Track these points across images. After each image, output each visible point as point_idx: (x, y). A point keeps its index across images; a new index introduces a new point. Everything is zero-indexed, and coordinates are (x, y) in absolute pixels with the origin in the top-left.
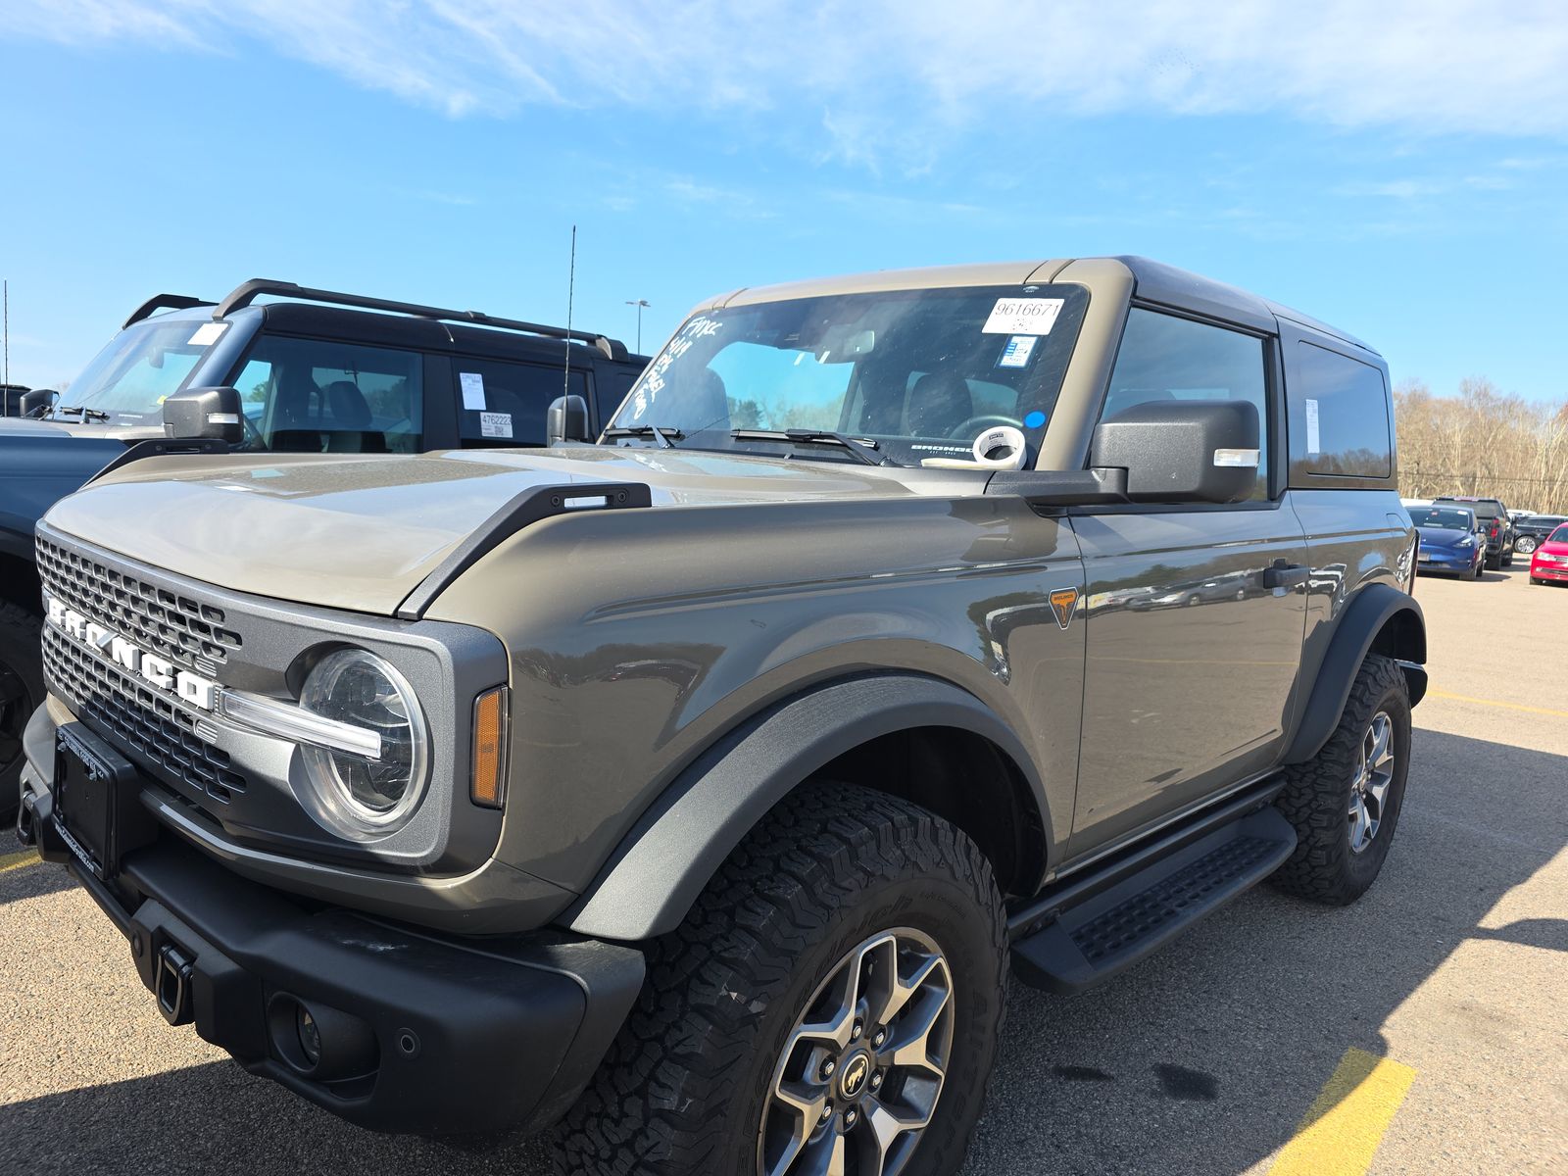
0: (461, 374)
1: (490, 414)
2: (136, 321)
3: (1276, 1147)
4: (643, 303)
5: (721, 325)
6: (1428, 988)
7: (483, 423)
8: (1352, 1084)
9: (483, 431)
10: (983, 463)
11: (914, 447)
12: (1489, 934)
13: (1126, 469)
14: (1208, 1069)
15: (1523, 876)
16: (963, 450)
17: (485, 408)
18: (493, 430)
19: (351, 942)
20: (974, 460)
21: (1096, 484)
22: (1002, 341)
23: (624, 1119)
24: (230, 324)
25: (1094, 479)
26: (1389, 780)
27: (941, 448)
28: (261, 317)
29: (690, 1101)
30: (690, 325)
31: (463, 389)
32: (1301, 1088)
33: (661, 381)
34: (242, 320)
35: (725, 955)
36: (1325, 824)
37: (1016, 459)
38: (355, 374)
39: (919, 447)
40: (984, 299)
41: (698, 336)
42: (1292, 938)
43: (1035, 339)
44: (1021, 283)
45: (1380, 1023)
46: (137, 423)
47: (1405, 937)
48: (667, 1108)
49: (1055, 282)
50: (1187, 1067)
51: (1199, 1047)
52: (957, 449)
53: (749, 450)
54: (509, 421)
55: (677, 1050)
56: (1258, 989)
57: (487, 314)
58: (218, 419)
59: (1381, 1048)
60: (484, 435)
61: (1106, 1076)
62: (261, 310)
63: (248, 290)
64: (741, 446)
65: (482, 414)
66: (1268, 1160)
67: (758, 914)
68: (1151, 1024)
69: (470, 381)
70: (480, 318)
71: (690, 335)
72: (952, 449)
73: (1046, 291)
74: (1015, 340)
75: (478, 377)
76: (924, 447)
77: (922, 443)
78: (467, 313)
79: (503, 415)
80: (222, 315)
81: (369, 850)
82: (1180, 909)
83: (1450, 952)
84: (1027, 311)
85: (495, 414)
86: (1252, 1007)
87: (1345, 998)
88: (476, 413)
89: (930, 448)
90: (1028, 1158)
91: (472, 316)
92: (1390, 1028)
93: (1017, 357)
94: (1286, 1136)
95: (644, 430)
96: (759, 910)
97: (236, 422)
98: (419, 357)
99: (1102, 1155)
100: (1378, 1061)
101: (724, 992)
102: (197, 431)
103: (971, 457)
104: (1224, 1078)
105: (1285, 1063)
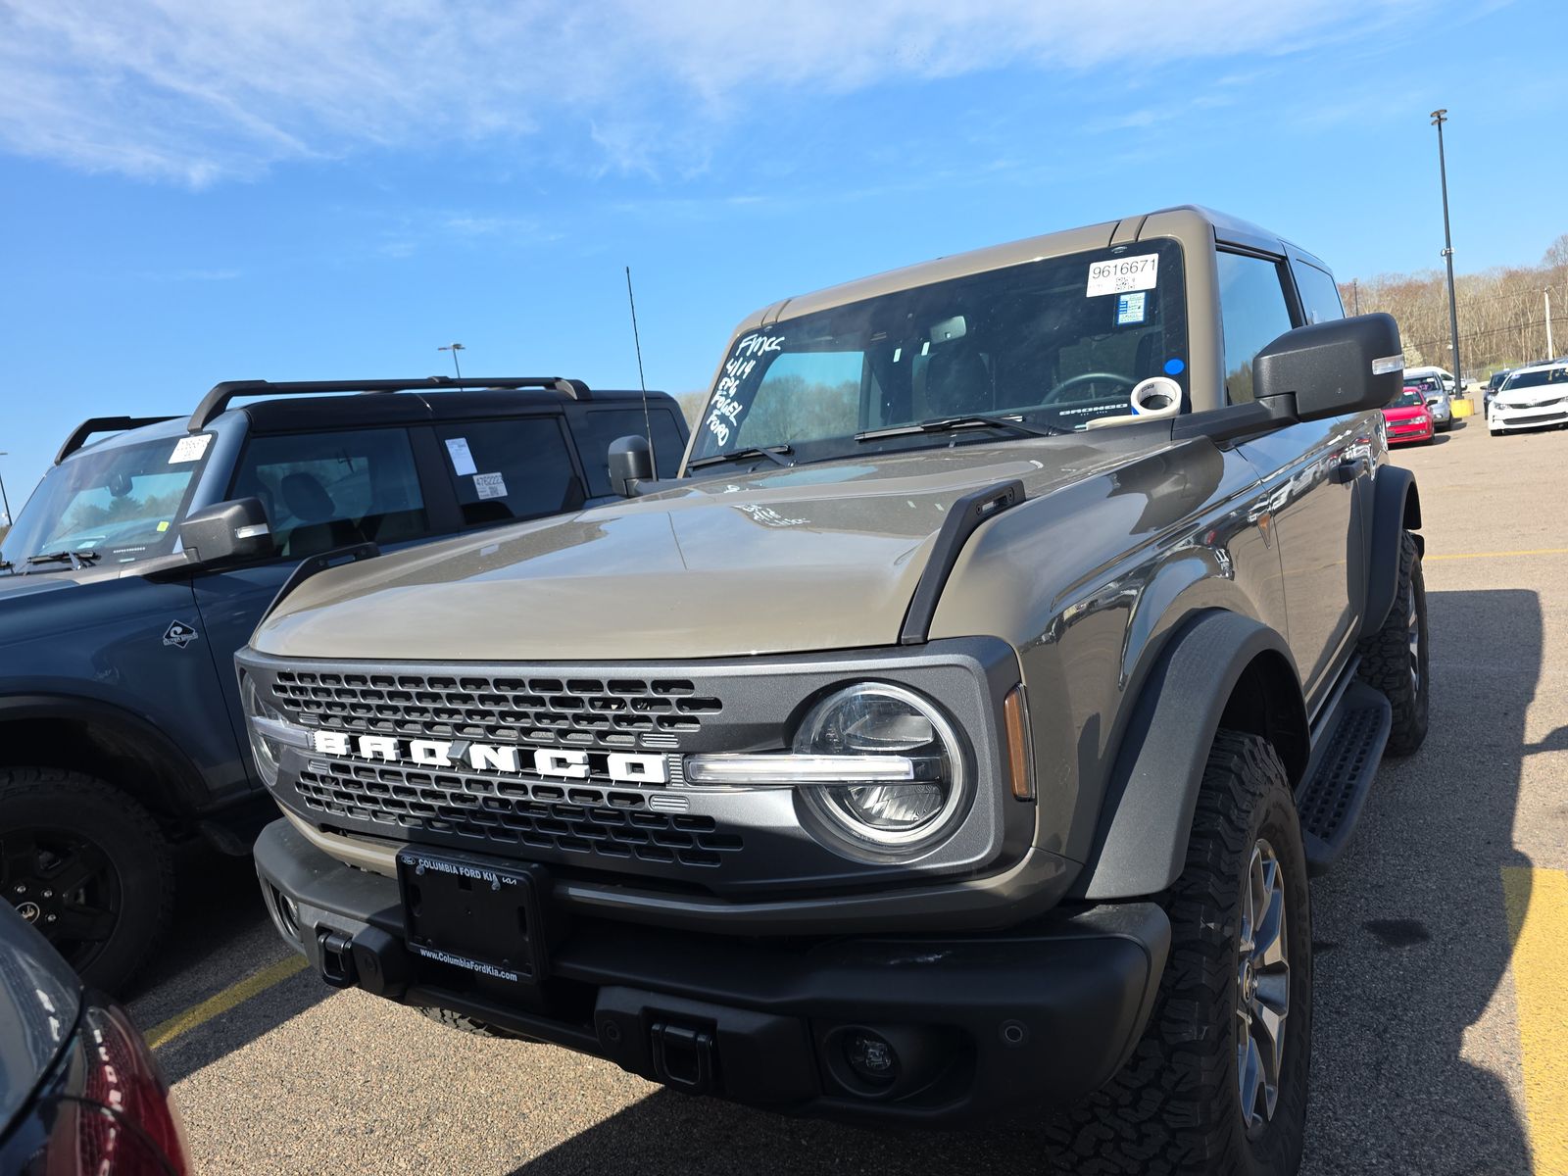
0: (447, 442)
1: (482, 476)
2: (71, 452)
3: (1506, 962)
4: (457, 347)
5: (783, 339)
6: (1525, 804)
7: (477, 486)
8: (1525, 896)
9: (480, 494)
10: (1145, 414)
11: (1062, 413)
12: (1536, 749)
13: (1293, 394)
14: (1406, 915)
15: (1530, 696)
16: (1113, 407)
17: (476, 471)
18: (488, 492)
19: (897, 961)
20: (1136, 413)
21: (1266, 412)
22: (1111, 303)
23: (1141, 1063)
24: (215, 435)
25: (1263, 407)
26: (1417, 636)
27: (1090, 410)
28: (246, 420)
29: (1206, 1028)
30: (742, 345)
31: (452, 456)
32: (1489, 910)
33: (736, 404)
34: (226, 427)
35: (1189, 892)
36: (1398, 685)
37: (1173, 407)
38: (349, 461)
39: (1068, 413)
40: (1077, 266)
41: (760, 354)
42: (1391, 792)
43: (1143, 295)
44: (1106, 245)
45: (1510, 842)
46: (140, 558)
47: (1476, 767)
48: (1188, 1039)
49: (1140, 239)
50: (1389, 919)
51: (1385, 900)
52: (1107, 407)
53: (880, 449)
54: (500, 480)
55: (1179, 987)
56: (1396, 840)
57: (450, 377)
58: (246, 533)
59: (1524, 862)
60: (481, 498)
61: (1330, 945)
62: (242, 413)
63: (220, 396)
64: (869, 447)
65: (475, 478)
66: (1507, 974)
67: (1199, 850)
68: (1334, 892)
69: (456, 447)
70: (445, 382)
71: (748, 354)
72: (1102, 408)
73: (1136, 249)
74: (1123, 298)
75: (463, 441)
76: (1073, 412)
77: (1070, 408)
78: (430, 379)
79: (494, 475)
80: (200, 426)
81: (914, 868)
82: (1353, 782)
83: (1519, 770)
84: (1124, 271)
85: (486, 475)
86: (1402, 856)
87: (1468, 829)
88: (469, 477)
89: (1079, 411)
90: (1321, 1028)
91: (437, 381)
92: (1520, 843)
93: (1133, 312)
94: (1505, 953)
95: (743, 453)
96: (1200, 847)
97: (266, 532)
98: (403, 431)
99: (1377, 1009)
100: (1531, 872)
101: (1203, 925)
102: (228, 549)
103: (1130, 411)
104: (1425, 920)
105: (1462, 893)
